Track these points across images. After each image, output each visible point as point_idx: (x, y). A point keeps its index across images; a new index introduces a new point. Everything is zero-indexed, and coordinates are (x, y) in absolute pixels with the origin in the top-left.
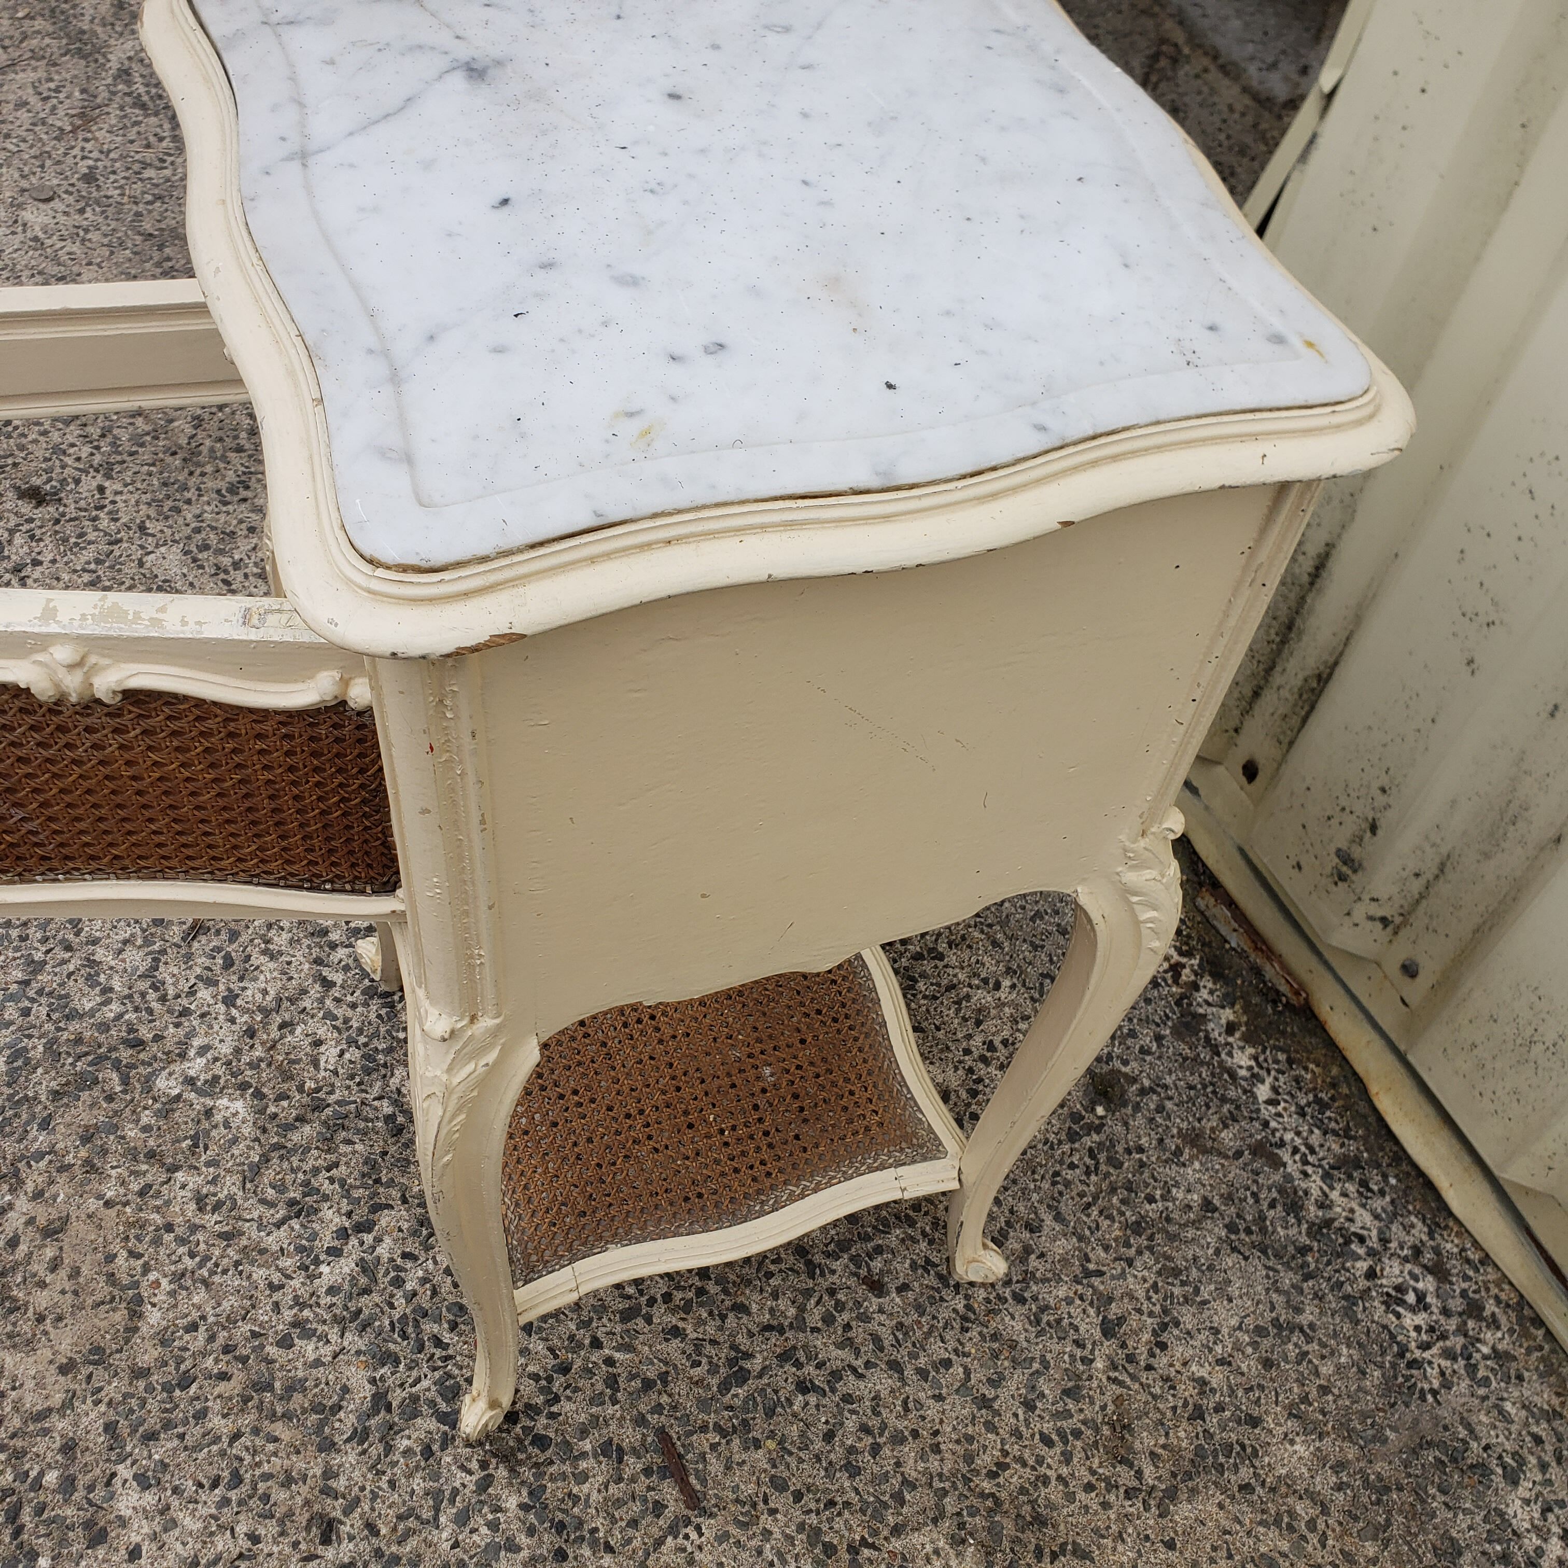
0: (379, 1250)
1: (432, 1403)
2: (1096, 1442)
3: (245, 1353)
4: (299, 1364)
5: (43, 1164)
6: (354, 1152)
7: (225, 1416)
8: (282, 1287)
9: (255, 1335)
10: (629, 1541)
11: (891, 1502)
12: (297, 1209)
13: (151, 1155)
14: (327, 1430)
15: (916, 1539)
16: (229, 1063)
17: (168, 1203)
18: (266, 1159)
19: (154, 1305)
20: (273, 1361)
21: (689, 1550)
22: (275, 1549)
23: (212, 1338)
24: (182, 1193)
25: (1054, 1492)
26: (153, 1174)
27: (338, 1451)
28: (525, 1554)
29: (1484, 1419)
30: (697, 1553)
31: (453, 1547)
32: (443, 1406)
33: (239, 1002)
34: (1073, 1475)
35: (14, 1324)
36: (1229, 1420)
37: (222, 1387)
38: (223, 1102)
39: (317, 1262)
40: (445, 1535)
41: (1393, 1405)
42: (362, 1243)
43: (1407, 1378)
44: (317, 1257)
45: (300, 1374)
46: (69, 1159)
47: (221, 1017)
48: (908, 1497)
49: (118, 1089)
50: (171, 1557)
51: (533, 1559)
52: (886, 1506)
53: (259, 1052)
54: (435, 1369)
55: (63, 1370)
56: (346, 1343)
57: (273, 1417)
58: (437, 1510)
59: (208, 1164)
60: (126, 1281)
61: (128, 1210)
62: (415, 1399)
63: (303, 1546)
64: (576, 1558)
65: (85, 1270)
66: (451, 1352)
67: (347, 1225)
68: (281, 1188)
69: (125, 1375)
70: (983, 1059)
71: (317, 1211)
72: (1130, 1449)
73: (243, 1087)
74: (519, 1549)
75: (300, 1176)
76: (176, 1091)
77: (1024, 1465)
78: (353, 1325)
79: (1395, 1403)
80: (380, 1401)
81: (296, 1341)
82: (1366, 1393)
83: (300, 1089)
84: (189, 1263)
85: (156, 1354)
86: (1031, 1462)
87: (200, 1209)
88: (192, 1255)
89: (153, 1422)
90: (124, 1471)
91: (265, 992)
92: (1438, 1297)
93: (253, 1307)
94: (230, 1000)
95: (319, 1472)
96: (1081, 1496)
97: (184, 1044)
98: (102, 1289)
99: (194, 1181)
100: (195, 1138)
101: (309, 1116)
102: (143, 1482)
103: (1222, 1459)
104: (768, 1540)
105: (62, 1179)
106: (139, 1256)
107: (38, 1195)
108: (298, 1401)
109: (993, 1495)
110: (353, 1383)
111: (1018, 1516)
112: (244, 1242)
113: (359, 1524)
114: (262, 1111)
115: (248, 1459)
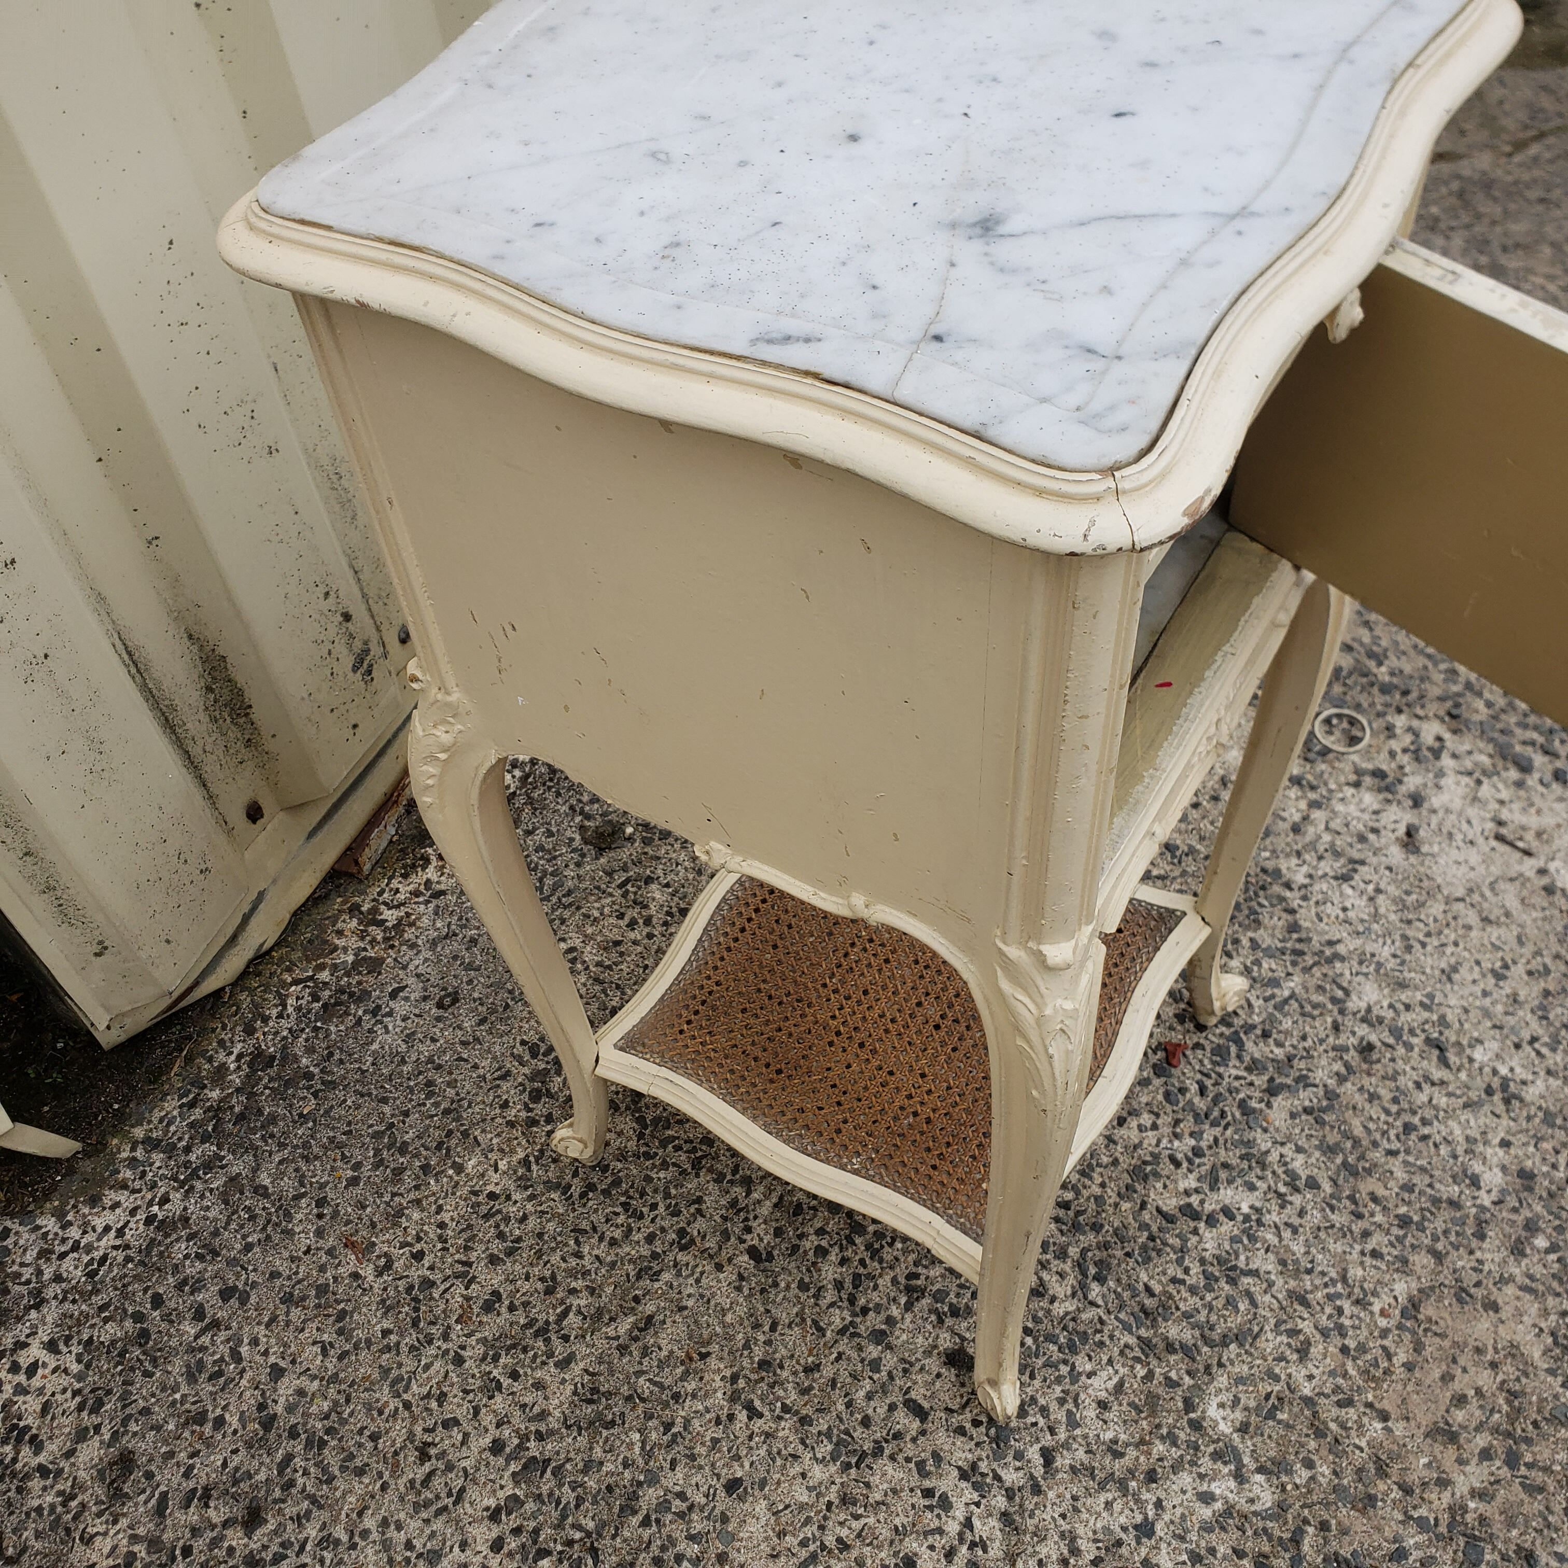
0: (1194, 1184)
1: (1239, 1057)
3: (1348, 1203)
4: (1313, 1160)
5: (1423, 1512)
6: (1152, 1277)
7: (1392, 1173)
8: (1286, 1224)
9: (1332, 1209)
12: (1233, 1275)
13: (1320, 1433)
14: (1325, 1103)
16: (1193, 1463)
17: (1332, 1373)
18: (1224, 1342)
19: (1395, 1298)
20: (1331, 1179)
22: (1408, 1069)
23: (1366, 1234)
24: (1315, 1372)
26: (1329, 1411)
27: (1325, 1086)
28: (1250, 934)
31: (1292, 975)
32: (1233, 1049)
33: (1139, 1518)
35: (1518, 1379)
37: (1381, 1192)
38: (1224, 1428)
39: (1247, 1218)
40: (1292, 984)
42: (1202, 1202)
44: (1244, 1222)
45: (1317, 1154)
46: (1396, 1494)
47: (1167, 1517)
49: (1311, 1530)
50: (1481, 1121)
51: (1248, 928)
53: (1159, 1448)
54: (1220, 1075)
55: (1495, 1307)
56: (1269, 1144)
57: (1356, 1142)
58: (1286, 1001)
59: (1277, 1379)
60: (1407, 1337)
61: (1370, 1397)
62: (1249, 1069)
63: (1388, 1055)
65: (1437, 1374)
66: (1199, 1076)
67: (1202, 1225)
68: (1230, 1302)
69: (1447, 1261)
71: (1217, 1258)
73: (1196, 1426)
74: (1251, 940)
75: (1209, 1297)
76: (1259, 1478)
78: (1254, 1151)
80: (1272, 1090)
81: (1304, 1177)
83: (1150, 1376)
84: (1346, 1305)
85: (1416, 1258)
87: (1310, 1344)
88: (1340, 1311)
89: (1446, 1214)
90: (1486, 1200)
91: (1108, 1505)
93: (1319, 1229)
94: (1145, 1530)
95: (1349, 1085)
97: (1220, 1522)
98: (1431, 1345)
99: (1299, 1373)
100: (1271, 1415)
101: (1161, 1345)
102: (1475, 1182)
105: (1413, 1478)
106: (1384, 1348)
107: (1444, 1483)
108: (1333, 1138)
110: (1285, 1115)
112: (1292, 1284)
113: (1343, 1037)
114: (1196, 1386)
115: (1392, 1133)
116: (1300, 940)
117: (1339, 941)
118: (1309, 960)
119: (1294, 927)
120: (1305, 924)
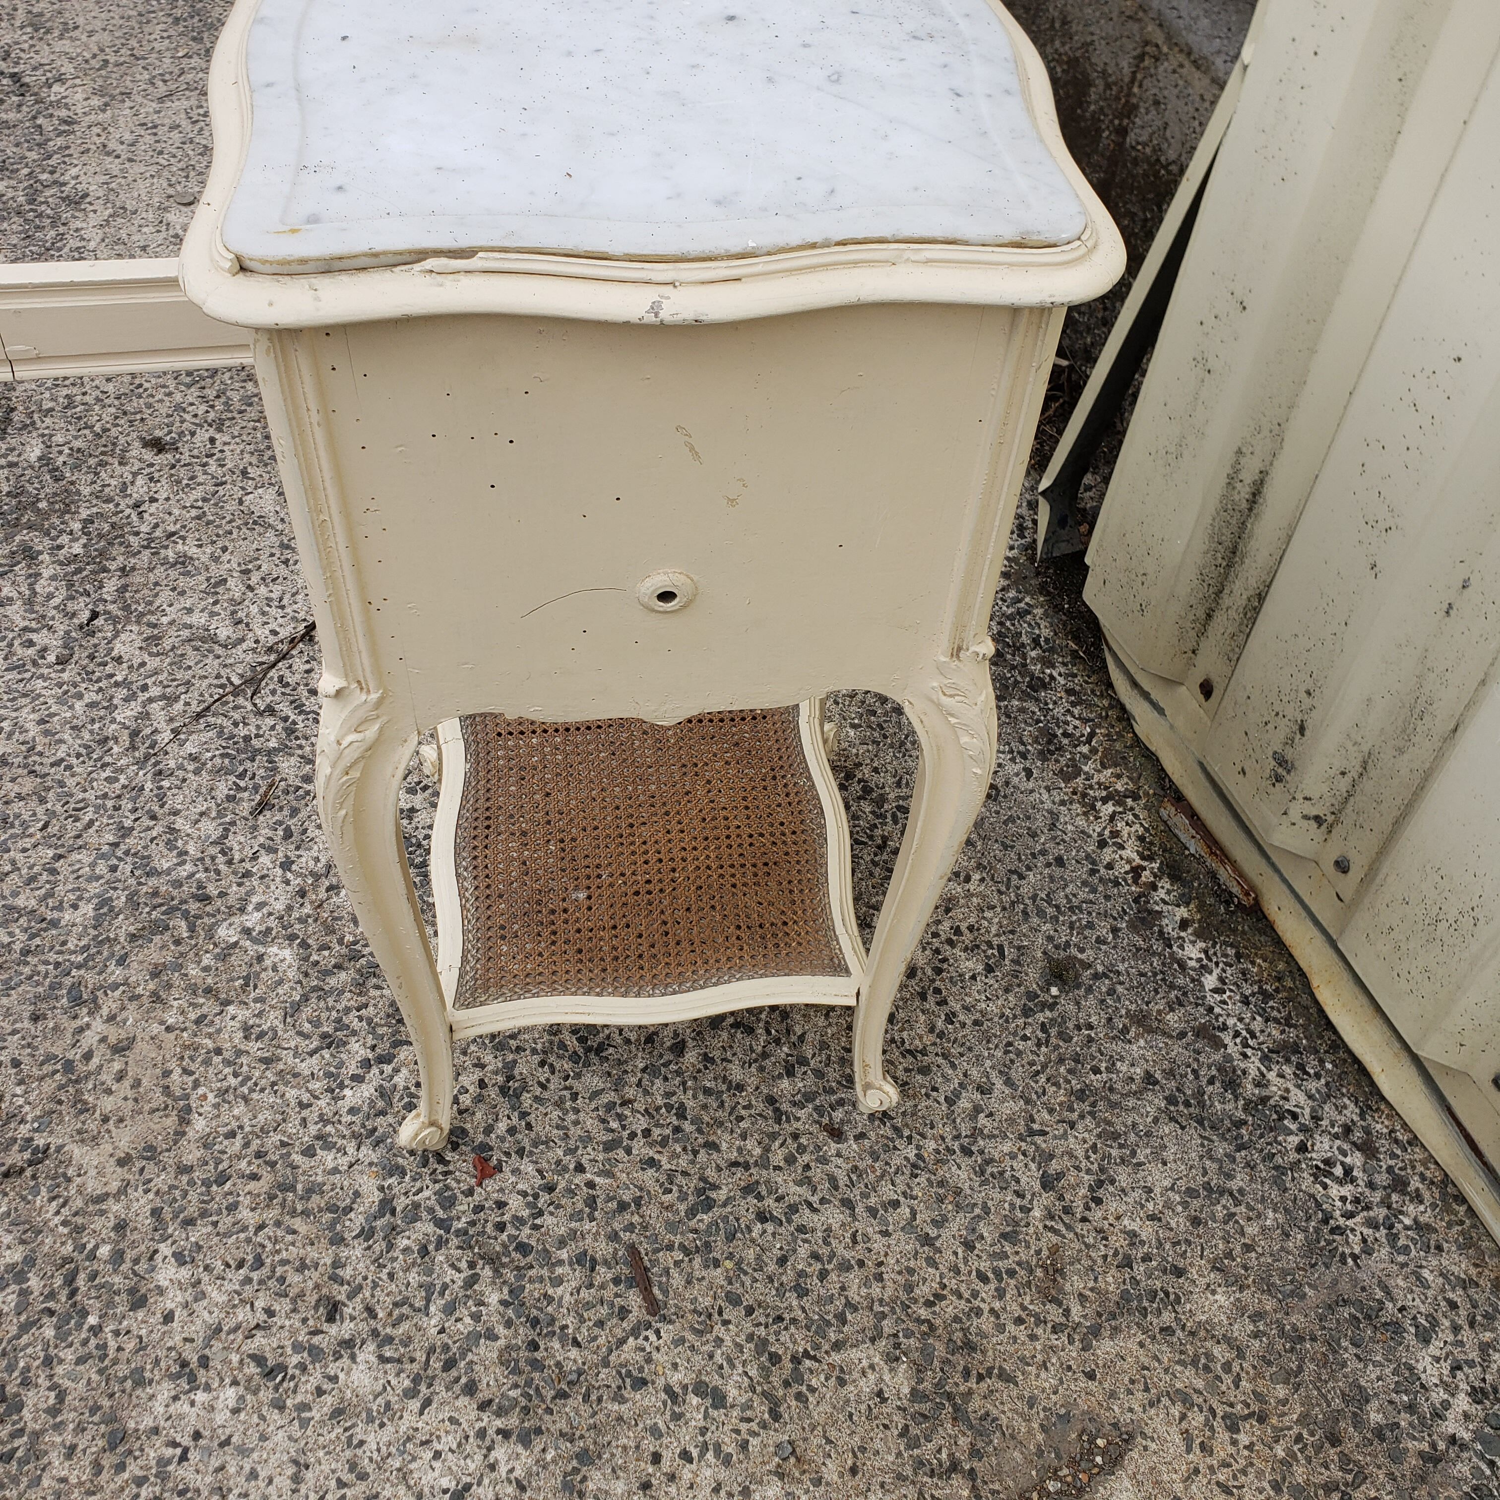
0: (396, 1079)
1: (431, 1210)
2: (1029, 1282)
3: (274, 1158)
4: (319, 1171)
5: (117, 993)
6: (382, 996)
7: (252, 1210)
8: (310, 1105)
9: (283, 1144)
10: (595, 1338)
11: (834, 1321)
12: (329, 1043)
13: (208, 991)
14: (338, 1227)
15: (854, 1354)
16: (281, 918)
17: (219, 1031)
18: (306, 998)
19: (200, 1115)
20: (297, 1167)
21: (648, 1349)
22: (287, 1323)
23: (247, 1145)
24: (232, 1023)
25: (986, 1323)
26: (209, 1007)
27: (347, 1245)
28: (502, 1342)
29: (1401, 1283)
30: (654, 1353)
31: (439, 1333)
32: (441, 1214)
33: (294, 867)
34: (1004, 1309)
35: (84, 1123)
36: (1156, 1269)
37: (252, 1186)
38: (274, 949)
39: (342, 1086)
40: (433, 1322)
41: (1313, 1266)
42: (382, 1073)
43: (1329, 1243)
44: (342, 1082)
45: (320, 1179)
46: (139, 990)
47: (278, 879)
48: (849, 1317)
49: (185, 935)
50: (199, 1322)
51: (508, 1347)
52: (828, 1324)
53: (307, 910)
54: (436, 1182)
55: (121, 1163)
56: (361, 1156)
57: (293, 1213)
58: (428, 1300)
59: (256, 1001)
60: (178, 1093)
61: (185, 1034)
62: (416, 1206)
63: (311, 1322)
64: (546, 1350)
65: (145, 1082)
66: (451, 1168)
67: (370, 1056)
68: (316, 1023)
69: (172, 1170)
70: (950, 942)
71: (345, 1044)
72: (1061, 1290)
73: (292, 938)
74: (496, 1338)
75: (334, 1014)
76: (234, 939)
77: (960, 1297)
78: (368, 1141)
79: (1316, 1264)
80: (386, 1206)
81: (318, 1151)
82: (1288, 1253)
83: (341, 941)
84: (233, 1081)
85: (199, 1155)
86: (966, 1295)
87: (246, 1037)
88: (236, 1075)
89: (192, 1210)
90: (165, 1249)
91: (317, 860)
92: (1364, 1171)
93: (284, 1120)
94: (287, 865)
95: (329, 1261)
96: (1011, 1327)
97: (244, 901)
98: (158, 1098)
99: (243, 1014)
100: (247, 979)
101: (346, 964)
102: (180, 1259)
103: (1146, 1304)
104: (719, 1347)
105: (132, 1006)
106: (191, 1073)
107: (111, 1018)
108: (316, 1201)
109: (928, 1321)
110: (364, 1190)
111: (950, 1340)
112: (281, 1066)
113: (360, 1307)
114: (306, 959)
115: (269, 1246)
116: (457, 1380)
117: (421, 1413)
118: (436, 1365)
119: (471, 1389)
120: (464, 1401)
